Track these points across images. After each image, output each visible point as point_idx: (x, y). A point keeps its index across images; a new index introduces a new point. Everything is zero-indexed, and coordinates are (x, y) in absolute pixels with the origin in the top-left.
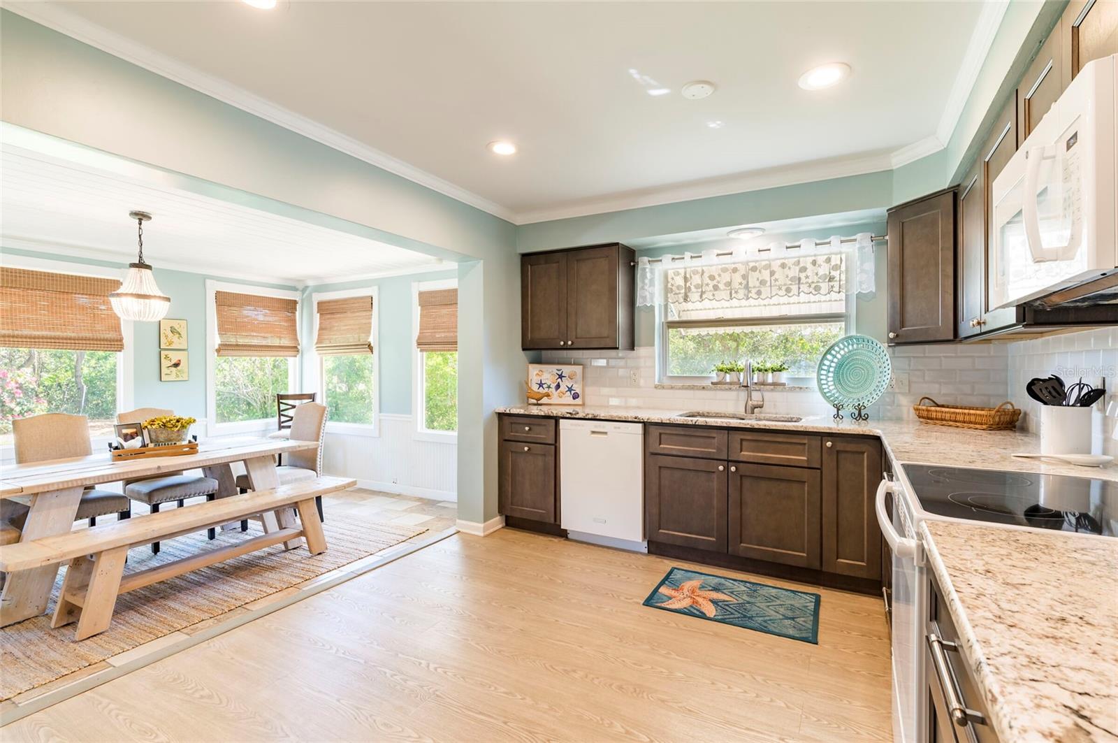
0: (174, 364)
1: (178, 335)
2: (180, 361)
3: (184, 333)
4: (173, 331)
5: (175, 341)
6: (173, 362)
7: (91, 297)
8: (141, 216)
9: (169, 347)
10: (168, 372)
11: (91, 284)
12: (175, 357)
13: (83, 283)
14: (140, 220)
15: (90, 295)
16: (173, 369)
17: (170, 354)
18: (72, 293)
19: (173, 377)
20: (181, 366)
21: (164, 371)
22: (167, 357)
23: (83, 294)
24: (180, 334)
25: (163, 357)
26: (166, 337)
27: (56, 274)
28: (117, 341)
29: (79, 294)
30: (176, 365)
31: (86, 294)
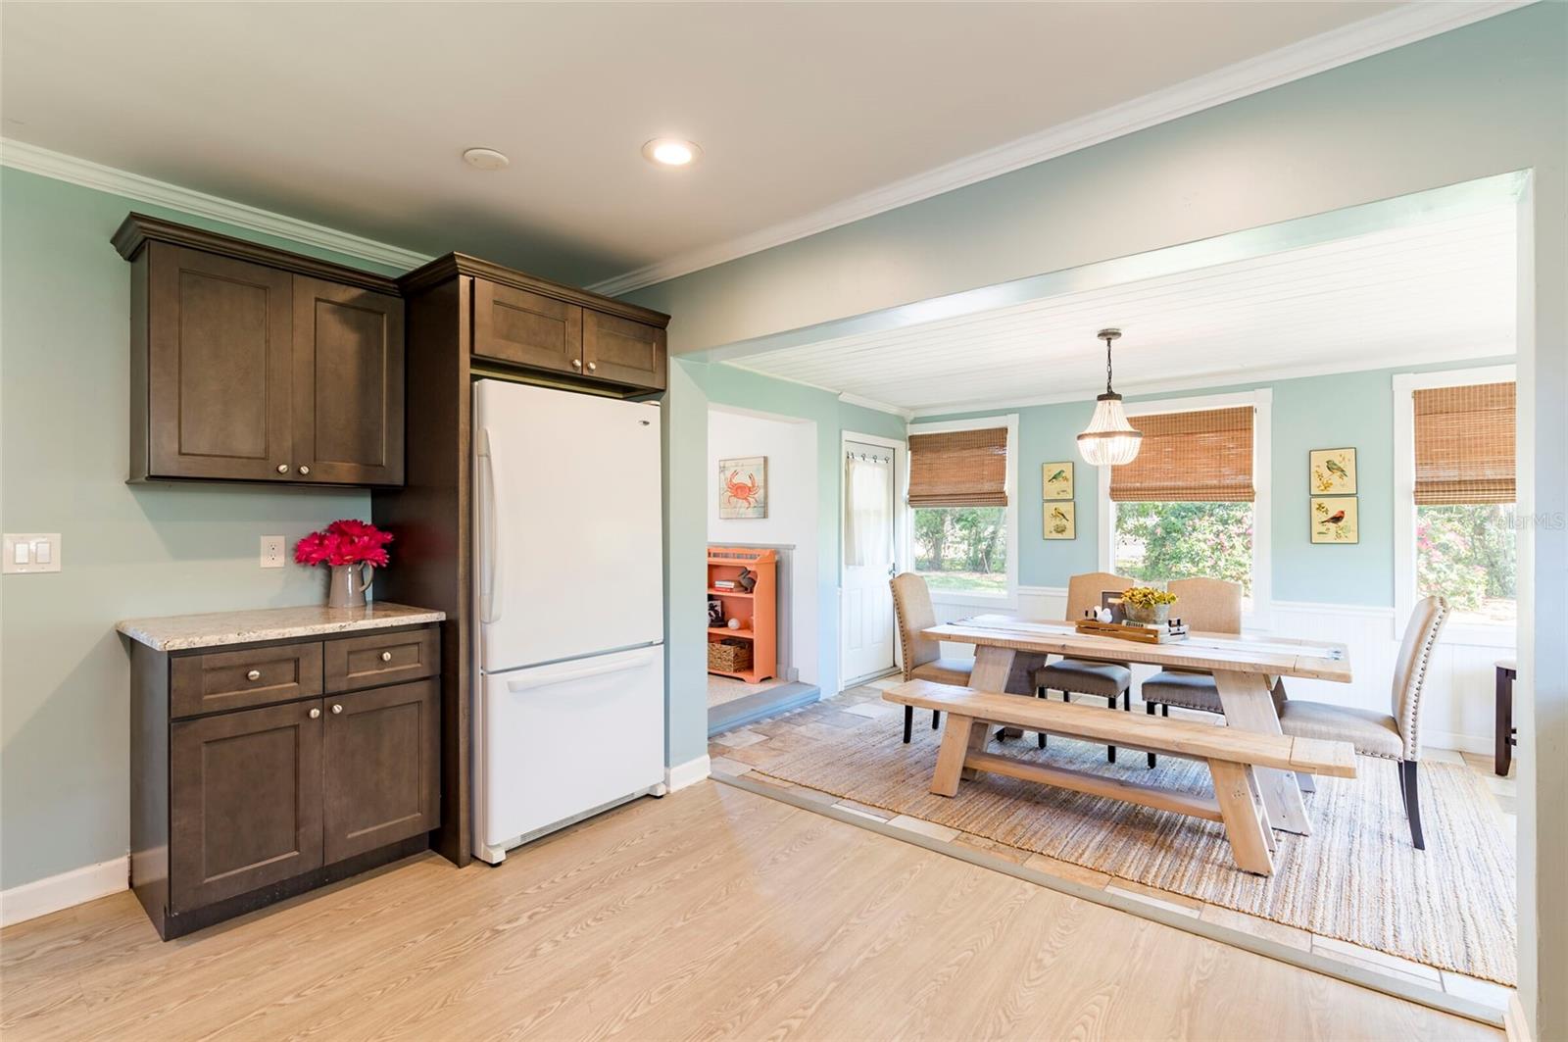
0: (1332, 518)
1: (1339, 473)
2: (1343, 512)
3: (1350, 469)
4: (1331, 466)
5: (1334, 483)
6: (1331, 515)
7: (1218, 434)
8: (1108, 335)
9: (1325, 493)
10: (1323, 529)
11: (1216, 419)
12: (1334, 507)
13: (1208, 420)
14: (1109, 340)
15: (1217, 431)
16: (1332, 525)
17: (1326, 502)
18: (1196, 433)
19: (1330, 538)
20: (1344, 520)
21: (1317, 527)
22: (1320, 507)
23: (1208, 432)
24: (1343, 471)
25: (1314, 506)
26: (1320, 476)
27: (1179, 414)
28: (1244, 488)
29: (1204, 433)
30: (1337, 519)
31: (1212, 432)
